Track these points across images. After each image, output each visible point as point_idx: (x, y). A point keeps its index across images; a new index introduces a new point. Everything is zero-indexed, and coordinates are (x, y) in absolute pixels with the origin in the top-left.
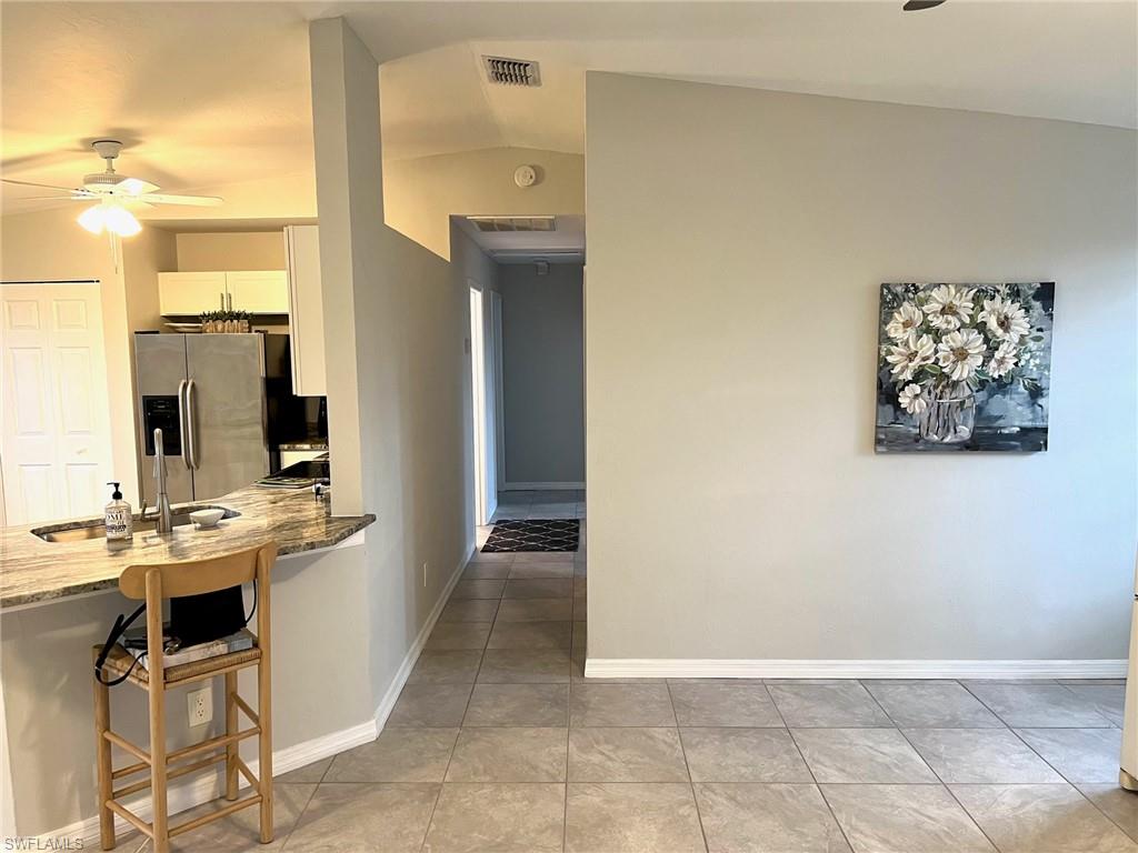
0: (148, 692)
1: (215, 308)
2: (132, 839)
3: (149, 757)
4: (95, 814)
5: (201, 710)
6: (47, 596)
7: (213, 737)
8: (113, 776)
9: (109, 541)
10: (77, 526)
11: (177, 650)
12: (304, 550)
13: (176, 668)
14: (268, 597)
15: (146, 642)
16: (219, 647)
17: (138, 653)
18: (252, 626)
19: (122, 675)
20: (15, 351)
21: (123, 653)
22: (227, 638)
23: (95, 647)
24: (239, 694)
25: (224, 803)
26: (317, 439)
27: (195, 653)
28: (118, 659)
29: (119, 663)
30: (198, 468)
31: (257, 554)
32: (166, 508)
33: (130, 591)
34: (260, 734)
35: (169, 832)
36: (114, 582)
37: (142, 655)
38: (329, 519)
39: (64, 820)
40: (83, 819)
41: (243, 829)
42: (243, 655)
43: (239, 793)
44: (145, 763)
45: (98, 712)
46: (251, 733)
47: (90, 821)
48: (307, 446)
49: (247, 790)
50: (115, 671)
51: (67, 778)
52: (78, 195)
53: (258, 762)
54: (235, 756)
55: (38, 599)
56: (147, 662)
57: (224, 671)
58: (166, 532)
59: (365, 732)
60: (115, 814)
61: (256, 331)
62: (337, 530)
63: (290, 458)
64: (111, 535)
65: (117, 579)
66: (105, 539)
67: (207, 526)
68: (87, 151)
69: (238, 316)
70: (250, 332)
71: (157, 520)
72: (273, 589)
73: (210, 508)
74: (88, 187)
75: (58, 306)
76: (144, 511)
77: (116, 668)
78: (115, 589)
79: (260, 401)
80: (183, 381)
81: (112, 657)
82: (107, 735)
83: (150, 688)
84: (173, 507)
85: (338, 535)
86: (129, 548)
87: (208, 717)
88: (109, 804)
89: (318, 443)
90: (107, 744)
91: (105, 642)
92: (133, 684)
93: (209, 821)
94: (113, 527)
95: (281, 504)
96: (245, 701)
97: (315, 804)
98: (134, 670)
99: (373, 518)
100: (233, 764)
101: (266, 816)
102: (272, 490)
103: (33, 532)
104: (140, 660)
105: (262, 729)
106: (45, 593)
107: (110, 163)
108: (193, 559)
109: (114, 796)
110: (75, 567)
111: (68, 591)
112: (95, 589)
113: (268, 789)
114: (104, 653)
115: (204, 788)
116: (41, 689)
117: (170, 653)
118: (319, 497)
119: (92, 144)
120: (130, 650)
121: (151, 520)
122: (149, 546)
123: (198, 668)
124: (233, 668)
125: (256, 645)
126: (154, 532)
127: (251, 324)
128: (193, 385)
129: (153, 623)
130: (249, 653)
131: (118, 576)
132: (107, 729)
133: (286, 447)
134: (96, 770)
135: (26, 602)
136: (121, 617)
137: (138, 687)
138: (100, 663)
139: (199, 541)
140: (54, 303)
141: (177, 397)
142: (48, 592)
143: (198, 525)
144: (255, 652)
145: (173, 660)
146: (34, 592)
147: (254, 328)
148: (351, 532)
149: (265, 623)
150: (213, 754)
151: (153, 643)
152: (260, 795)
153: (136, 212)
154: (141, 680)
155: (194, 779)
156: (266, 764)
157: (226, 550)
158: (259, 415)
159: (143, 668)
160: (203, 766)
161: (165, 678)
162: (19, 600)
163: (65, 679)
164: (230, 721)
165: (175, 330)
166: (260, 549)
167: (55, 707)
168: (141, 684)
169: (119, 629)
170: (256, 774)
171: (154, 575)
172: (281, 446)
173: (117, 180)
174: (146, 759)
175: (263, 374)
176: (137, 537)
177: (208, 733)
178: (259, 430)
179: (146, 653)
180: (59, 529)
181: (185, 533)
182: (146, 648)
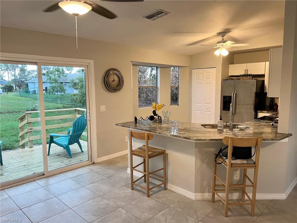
0: (227, 168)
1: (243, 73)
2: (218, 202)
3: (226, 184)
4: (210, 193)
5: (237, 176)
6: (207, 140)
7: (239, 184)
8: (216, 185)
9: (218, 130)
10: (210, 125)
11: (234, 160)
12: (270, 140)
13: (234, 164)
14: (259, 151)
15: (227, 156)
16: (245, 162)
17: (225, 158)
18: (254, 158)
19: (221, 162)
20: (196, 84)
21: (221, 157)
22: (247, 160)
23: (215, 154)
24: (247, 175)
25: (240, 201)
26: (268, 110)
27: (239, 161)
28: (220, 158)
29: (220, 159)
30: (235, 115)
31: (257, 140)
32: (232, 124)
33: (225, 142)
34: (253, 187)
35: (229, 203)
36: (221, 140)
37: (226, 159)
38: (276, 133)
39: (204, 192)
40: (208, 193)
41: (246, 210)
42: (251, 165)
43: (244, 200)
44: (224, 185)
45: (214, 169)
46: (250, 186)
47: (210, 194)
48: (266, 112)
49: (247, 200)
50: (219, 161)
51: (206, 183)
52: (215, 47)
53: (252, 194)
54: (244, 191)
55: (205, 140)
56: (227, 161)
57: (244, 168)
58: (231, 130)
59: (283, 196)
60: (215, 194)
61: (254, 79)
62: (280, 137)
63: (261, 115)
64: (219, 128)
65: (222, 139)
66: (217, 129)
67: (241, 130)
68: (218, 35)
69: (249, 75)
70: (252, 79)
71: (229, 126)
72: (261, 150)
73: (241, 125)
74: (217, 44)
75: (206, 74)
76: (226, 124)
77: (220, 160)
78: (221, 142)
79: (253, 99)
80: (233, 92)
81: (219, 157)
82: (215, 175)
83: (227, 167)
84: (233, 124)
85: (280, 138)
86: (223, 132)
87: (238, 178)
88: (214, 191)
89: (269, 111)
90: (215, 177)
91: (217, 154)
92: (223, 165)
93: (236, 205)
94: (219, 127)
95: (261, 127)
96: (249, 177)
97: (266, 211)
98: (224, 162)
99: (291, 135)
100: (244, 192)
101: (253, 209)
102: (258, 123)
103: (201, 125)
104: (225, 160)
105: (254, 185)
106: (206, 139)
107: (223, 38)
108: (240, 137)
109: (215, 190)
110: (211, 134)
111: (211, 140)
112: (217, 140)
113: (254, 202)
114: (217, 156)
115: (235, 196)
116: (202, 161)
117: (232, 160)
118: (273, 126)
119: (219, 34)
120: (223, 157)
121: (228, 126)
122: (228, 132)
123: (239, 165)
124: (246, 168)
125: (254, 163)
126: (228, 129)
127: (253, 77)
128: (236, 93)
129: (230, 151)
130: (252, 165)
131: (223, 138)
132: (215, 174)
133: (259, 111)
134: (212, 183)
135: (202, 141)
136: (221, 148)
137: (224, 166)
138: (216, 158)
139: (240, 133)
140: (205, 73)
141: (232, 96)
142: (207, 139)
143: (239, 129)
144: (254, 165)
145: (233, 162)
146: (204, 139)
147: (253, 78)
148: (285, 138)
149: (258, 158)
150: (239, 188)
151: (229, 157)
152: (252, 203)
153: (227, 49)
154: (225, 165)
155: (233, 193)
156: (254, 196)
157: (248, 137)
158: (253, 103)
159: (226, 162)
160: (236, 190)
161: (231, 166)
162: (201, 140)
163: (207, 160)
164: (244, 181)
165: (232, 79)
166: (258, 138)
167: (205, 166)
168: (225, 166)
169: (220, 151)
170: (251, 197)
171: (231, 140)
172: (258, 111)
173: (224, 42)
174: (225, 184)
175: (255, 91)
176: (225, 130)
177: (238, 183)
178: (252, 107)
179: (227, 158)
180: (206, 125)
181: (236, 130)
182: (227, 157)
